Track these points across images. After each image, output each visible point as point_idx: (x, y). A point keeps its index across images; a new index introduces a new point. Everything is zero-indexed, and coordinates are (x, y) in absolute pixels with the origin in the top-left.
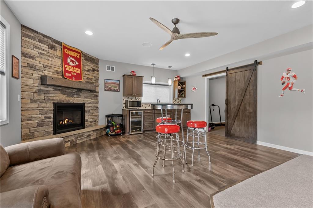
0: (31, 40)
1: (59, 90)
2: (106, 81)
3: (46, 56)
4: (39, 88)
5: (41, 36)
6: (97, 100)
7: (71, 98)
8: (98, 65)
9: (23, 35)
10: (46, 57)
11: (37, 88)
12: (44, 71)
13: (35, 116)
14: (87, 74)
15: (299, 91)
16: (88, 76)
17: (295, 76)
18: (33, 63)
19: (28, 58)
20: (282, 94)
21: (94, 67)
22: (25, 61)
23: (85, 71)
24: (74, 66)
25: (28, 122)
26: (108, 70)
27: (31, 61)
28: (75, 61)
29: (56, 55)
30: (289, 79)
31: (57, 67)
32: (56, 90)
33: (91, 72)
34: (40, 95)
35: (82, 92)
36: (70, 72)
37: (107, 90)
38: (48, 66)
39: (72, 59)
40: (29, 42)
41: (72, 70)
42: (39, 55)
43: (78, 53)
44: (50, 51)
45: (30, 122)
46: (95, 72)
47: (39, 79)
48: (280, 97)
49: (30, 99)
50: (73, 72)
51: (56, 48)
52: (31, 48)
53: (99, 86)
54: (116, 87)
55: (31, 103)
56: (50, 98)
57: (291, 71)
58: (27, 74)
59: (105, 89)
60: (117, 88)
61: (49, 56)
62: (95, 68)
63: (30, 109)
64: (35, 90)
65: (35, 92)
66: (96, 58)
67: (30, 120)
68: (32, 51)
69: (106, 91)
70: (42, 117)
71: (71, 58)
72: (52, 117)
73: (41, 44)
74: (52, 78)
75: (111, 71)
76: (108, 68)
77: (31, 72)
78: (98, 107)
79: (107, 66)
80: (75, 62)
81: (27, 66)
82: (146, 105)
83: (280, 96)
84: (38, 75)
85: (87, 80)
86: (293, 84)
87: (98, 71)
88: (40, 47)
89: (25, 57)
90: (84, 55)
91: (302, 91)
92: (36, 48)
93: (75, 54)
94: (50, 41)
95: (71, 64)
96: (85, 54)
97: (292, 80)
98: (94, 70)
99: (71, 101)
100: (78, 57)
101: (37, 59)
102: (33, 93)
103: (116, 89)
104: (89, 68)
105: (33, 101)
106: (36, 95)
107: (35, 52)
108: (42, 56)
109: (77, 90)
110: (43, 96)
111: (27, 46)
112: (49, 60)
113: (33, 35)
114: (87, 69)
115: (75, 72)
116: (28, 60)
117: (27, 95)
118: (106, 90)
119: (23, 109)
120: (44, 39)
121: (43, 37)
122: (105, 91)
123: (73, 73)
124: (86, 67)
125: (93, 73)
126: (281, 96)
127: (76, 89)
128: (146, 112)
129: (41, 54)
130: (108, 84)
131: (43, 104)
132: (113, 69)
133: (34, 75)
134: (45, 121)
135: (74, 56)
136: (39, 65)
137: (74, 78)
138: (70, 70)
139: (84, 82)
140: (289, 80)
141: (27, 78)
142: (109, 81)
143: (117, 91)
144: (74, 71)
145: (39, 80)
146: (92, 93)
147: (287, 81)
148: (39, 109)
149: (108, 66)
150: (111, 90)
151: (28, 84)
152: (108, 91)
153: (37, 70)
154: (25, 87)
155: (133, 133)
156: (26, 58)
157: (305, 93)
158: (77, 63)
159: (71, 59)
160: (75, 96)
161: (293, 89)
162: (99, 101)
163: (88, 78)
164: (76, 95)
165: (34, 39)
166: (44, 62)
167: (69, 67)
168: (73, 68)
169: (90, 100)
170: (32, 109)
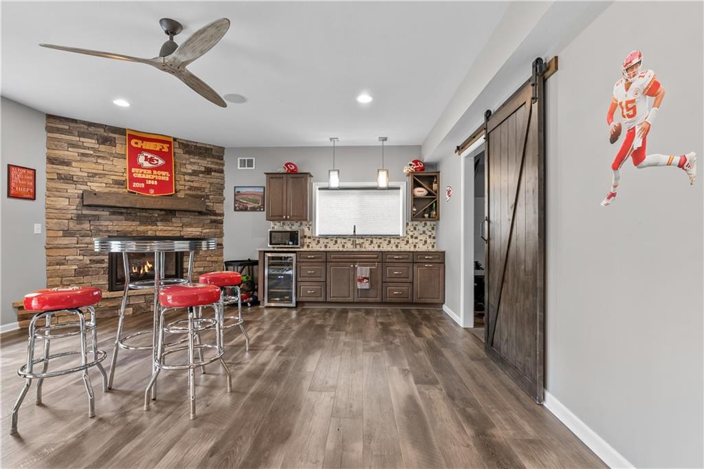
0: (63, 136)
1: (121, 214)
2: (237, 190)
3: (94, 157)
4: (80, 212)
5: (82, 125)
6: (218, 230)
7: (149, 227)
8: (222, 159)
9: (49, 129)
10: (94, 160)
11: (75, 212)
12: (89, 184)
13: (71, 258)
14: (189, 181)
15: (669, 164)
16: (195, 184)
17: (653, 90)
18: (67, 173)
19: (58, 165)
20: (612, 190)
21: (208, 166)
22: (54, 170)
23: (185, 174)
24: (152, 169)
25: (58, 266)
26: (240, 167)
27: (63, 170)
28: (156, 158)
29: (114, 152)
30: (634, 108)
31: (117, 174)
32: (113, 213)
33: (200, 175)
34: (81, 224)
35: (177, 215)
36: (143, 181)
37: (241, 208)
38: (96, 174)
39: (149, 156)
40: (59, 140)
41: (148, 177)
42: (79, 158)
43: (163, 143)
44: (102, 148)
45: (62, 267)
46: (213, 174)
47: (78, 197)
48: (607, 204)
49: (63, 230)
50: (149, 179)
51: (115, 142)
52: (63, 148)
53: (224, 202)
54: (256, 202)
55: (64, 236)
56: (100, 227)
57: (640, 67)
58: (58, 190)
59: (235, 207)
60: (260, 205)
61: (99, 157)
62: (212, 166)
63: (61, 246)
64: (69, 216)
65: (72, 219)
66: (214, 146)
67: (63, 264)
68: (66, 153)
69: (237, 211)
70: (87, 260)
71: (145, 154)
72: (107, 260)
73: (82, 139)
74: (95, 194)
75: (246, 168)
76: (241, 163)
77: (64, 186)
78: (222, 245)
79: (239, 159)
80: (157, 161)
81: (56, 177)
82: (327, 241)
83: (605, 201)
84: (76, 191)
85: (191, 192)
86: (646, 131)
87: (222, 171)
88: (80, 144)
89: (53, 164)
90: (182, 144)
91: (681, 166)
92: (73, 147)
93: (158, 147)
94: (102, 130)
95: (147, 164)
96: (185, 142)
97: (646, 110)
98: (208, 171)
99: (149, 232)
100: (166, 150)
101: (74, 164)
102: (67, 221)
103: (256, 205)
104: (195, 168)
105: (68, 233)
106: (72, 225)
107: (71, 154)
108: (85, 159)
109: (163, 213)
110: (86, 226)
111: (56, 146)
112: (100, 164)
113: (67, 127)
114: (190, 171)
115: (154, 179)
116: (58, 169)
117: (55, 223)
118: (237, 208)
119: (48, 246)
120: (90, 129)
121: (86, 127)
122: (235, 210)
123: (149, 182)
124: (188, 166)
125: (209, 176)
126: (609, 198)
127: (161, 210)
128: (304, 258)
129: (83, 155)
130: (241, 196)
131: (88, 238)
132: (250, 163)
133: (69, 191)
134: (91, 267)
135: (155, 149)
136: (80, 174)
137: (152, 191)
138: (144, 176)
139: (183, 196)
140: (635, 113)
141: (56, 196)
142: (243, 190)
143: (260, 211)
144: (153, 177)
145: (78, 200)
146: (205, 217)
147: (628, 119)
148: (80, 247)
149: (241, 160)
150: (246, 209)
151: (58, 207)
152: (241, 210)
153: (75, 183)
154: (53, 211)
155: (273, 305)
156: (54, 166)
157: (693, 171)
158: (161, 162)
159: (146, 157)
160: (159, 224)
161: (649, 158)
162: (224, 231)
163: (191, 188)
164: (161, 221)
165: (69, 132)
166: (90, 166)
167: (141, 170)
168: (150, 172)
169: (200, 229)
170: (65, 246)
